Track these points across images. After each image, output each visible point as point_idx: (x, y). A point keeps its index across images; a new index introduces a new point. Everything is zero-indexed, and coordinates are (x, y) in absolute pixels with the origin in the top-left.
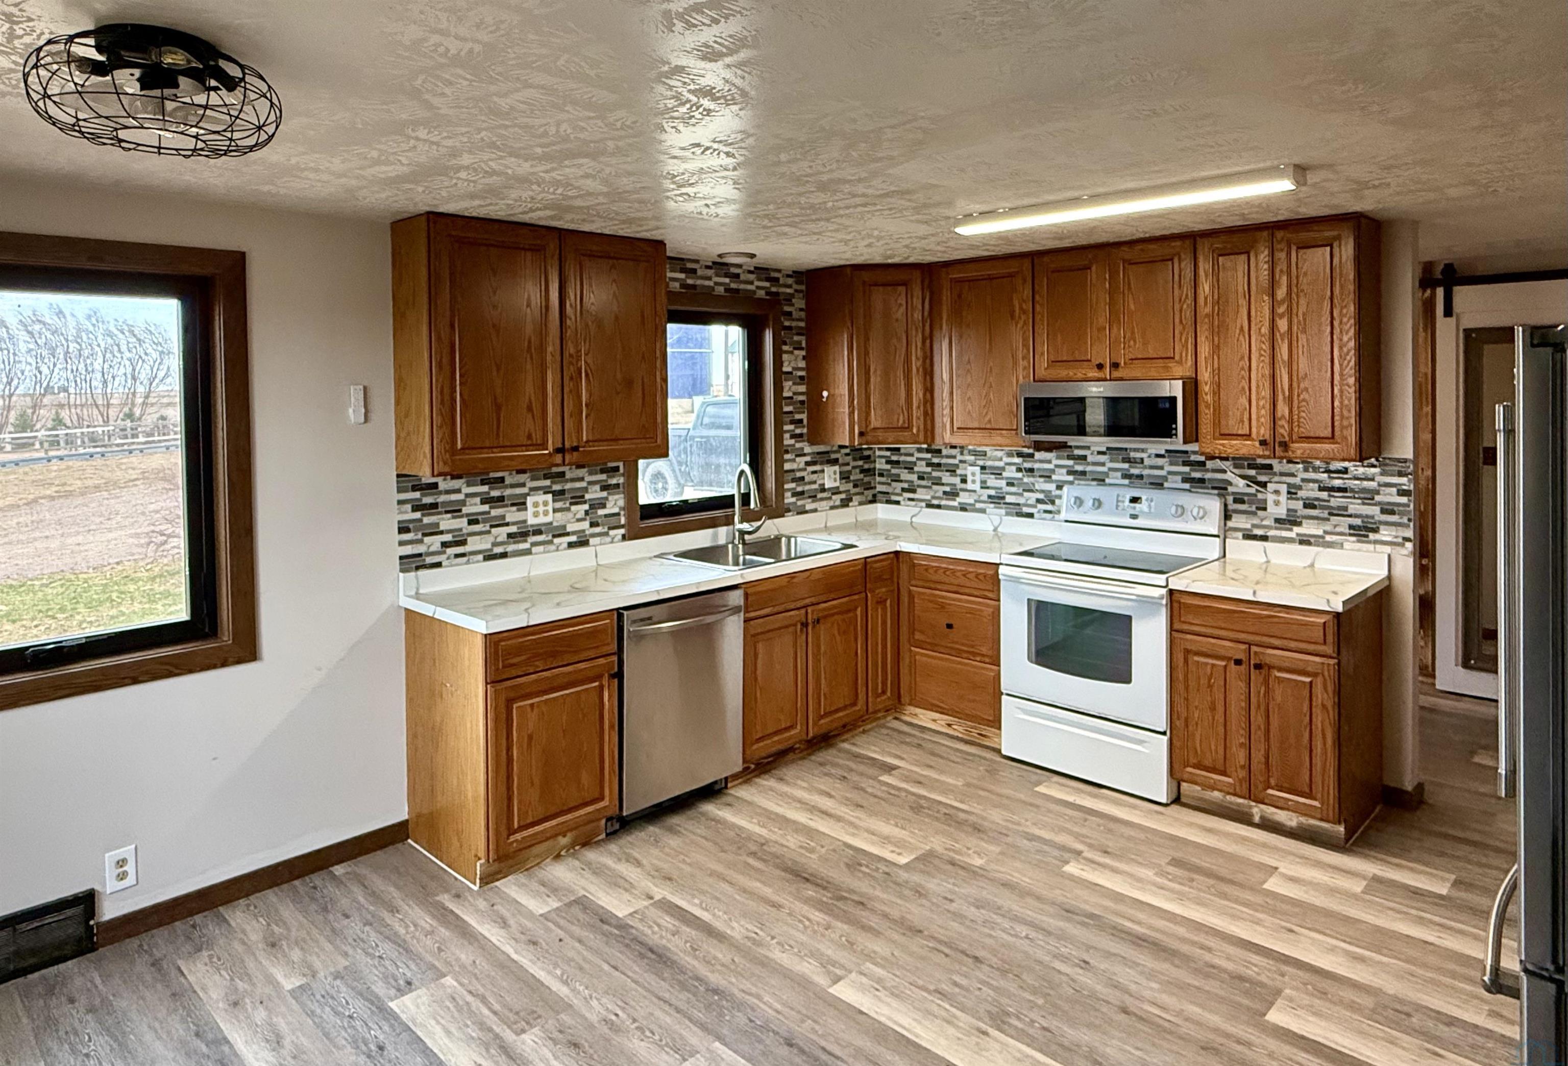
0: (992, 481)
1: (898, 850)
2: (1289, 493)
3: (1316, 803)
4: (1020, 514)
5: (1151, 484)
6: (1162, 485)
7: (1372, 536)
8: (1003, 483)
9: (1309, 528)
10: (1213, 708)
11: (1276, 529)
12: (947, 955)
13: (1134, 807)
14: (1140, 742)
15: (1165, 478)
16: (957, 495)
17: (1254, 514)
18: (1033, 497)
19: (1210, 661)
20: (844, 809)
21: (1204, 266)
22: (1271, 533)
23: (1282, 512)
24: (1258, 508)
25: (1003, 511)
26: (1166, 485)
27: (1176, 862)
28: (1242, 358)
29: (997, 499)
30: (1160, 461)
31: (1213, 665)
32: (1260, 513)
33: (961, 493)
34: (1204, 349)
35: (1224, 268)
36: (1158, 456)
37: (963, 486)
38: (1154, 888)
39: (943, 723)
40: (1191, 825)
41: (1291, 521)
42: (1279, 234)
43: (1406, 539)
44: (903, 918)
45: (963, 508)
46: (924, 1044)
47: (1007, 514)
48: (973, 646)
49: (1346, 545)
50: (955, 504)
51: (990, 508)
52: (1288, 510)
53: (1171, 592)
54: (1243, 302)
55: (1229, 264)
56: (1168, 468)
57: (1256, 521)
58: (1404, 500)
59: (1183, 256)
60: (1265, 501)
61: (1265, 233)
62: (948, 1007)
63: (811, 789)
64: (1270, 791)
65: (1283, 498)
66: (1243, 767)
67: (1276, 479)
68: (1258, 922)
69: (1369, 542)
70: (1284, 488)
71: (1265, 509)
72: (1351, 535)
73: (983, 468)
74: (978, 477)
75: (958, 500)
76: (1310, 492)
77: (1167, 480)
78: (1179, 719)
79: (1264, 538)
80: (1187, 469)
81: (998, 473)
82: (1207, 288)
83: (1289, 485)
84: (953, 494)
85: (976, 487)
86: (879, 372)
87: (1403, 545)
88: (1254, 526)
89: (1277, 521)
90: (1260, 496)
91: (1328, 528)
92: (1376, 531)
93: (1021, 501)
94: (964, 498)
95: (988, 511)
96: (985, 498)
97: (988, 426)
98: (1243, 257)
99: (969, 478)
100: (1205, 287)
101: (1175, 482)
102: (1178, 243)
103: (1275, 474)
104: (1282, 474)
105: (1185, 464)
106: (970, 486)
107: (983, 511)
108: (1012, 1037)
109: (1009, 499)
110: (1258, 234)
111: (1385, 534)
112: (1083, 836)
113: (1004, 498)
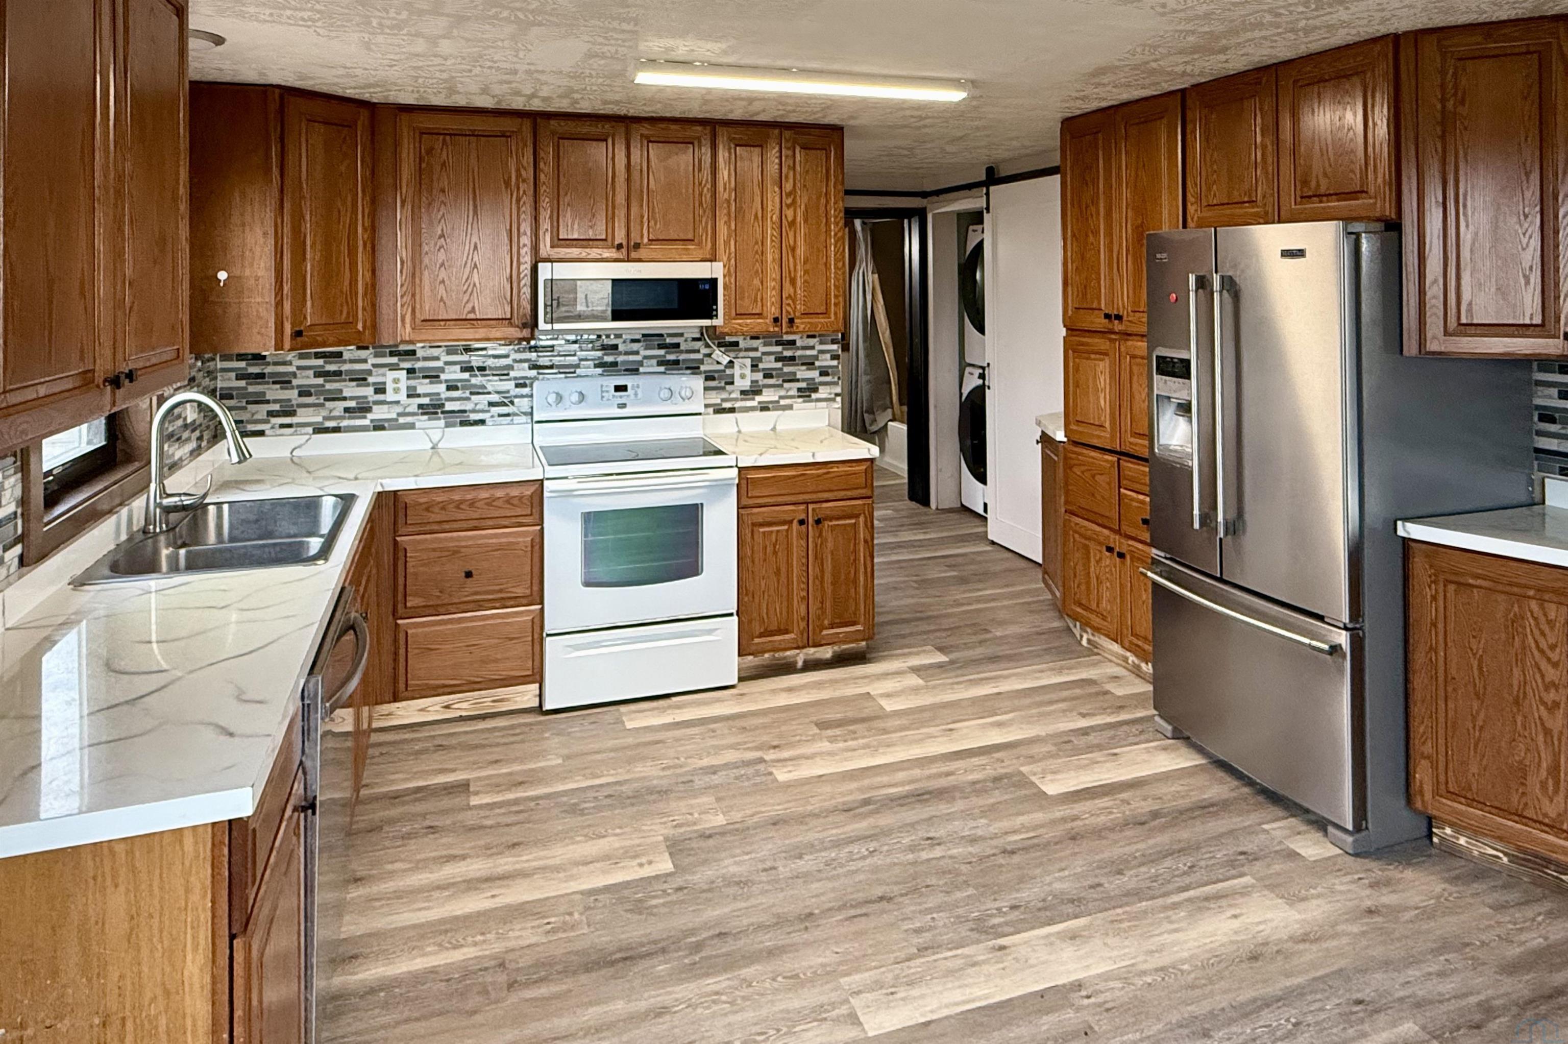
0: (424, 387)
1: (644, 860)
2: (752, 366)
3: (859, 627)
4: (464, 423)
5: (626, 370)
6: (637, 370)
7: (814, 396)
8: (442, 388)
9: (768, 396)
10: (778, 572)
11: (742, 400)
12: (865, 915)
13: (718, 700)
14: (710, 632)
15: (641, 363)
16: (368, 410)
17: (723, 388)
18: (483, 400)
19: (775, 528)
20: (502, 861)
21: (722, 154)
22: (738, 405)
23: (746, 384)
24: (727, 383)
25: (442, 423)
26: (641, 370)
27: (823, 725)
28: (757, 243)
29: (432, 409)
30: (635, 346)
31: (778, 531)
32: (728, 387)
33: (375, 408)
34: (723, 231)
35: (741, 158)
36: (633, 341)
37: (380, 397)
38: (850, 754)
39: (437, 708)
40: (774, 691)
41: (755, 390)
42: (787, 134)
43: (837, 395)
44: (778, 916)
45: (378, 427)
46: (997, 999)
47: (448, 425)
48: (501, 591)
49: (795, 406)
50: (366, 422)
51: (422, 421)
52: (752, 382)
53: (741, 469)
54: (757, 191)
55: (745, 154)
56: (644, 353)
57: (725, 395)
58: (835, 363)
59: (703, 142)
60: (733, 376)
61: (777, 131)
62: (950, 954)
63: (419, 866)
64: (825, 632)
65: (748, 371)
66: (803, 619)
67: (742, 354)
68: (931, 736)
69: (812, 401)
70: (748, 362)
71: (732, 383)
72: (799, 397)
73: (410, 371)
74: (404, 384)
75: (370, 416)
76: (769, 363)
77: (642, 366)
78: (747, 595)
79: (732, 410)
80: (662, 352)
81: (433, 376)
82: (726, 173)
83: (752, 359)
84: (363, 409)
85: (402, 397)
86: (318, 247)
87: (834, 400)
88: (723, 400)
89: (743, 392)
90: (728, 372)
91: (783, 393)
92: (816, 390)
93: (468, 406)
94: (379, 413)
95: (418, 425)
96: (413, 408)
97: (472, 316)
98: (757, 150)
99: (389, 387)
100: (724, 173)
101: (651, 366)
102: (699, 128)
103: (741, 350)
104: (747, 350)
105: (660, 347)
106: (390, 396)
107: (412, 426)
108: (1012, 934)
109: (449, 406)
110: (771, 131)
111: (823, 392)
112: (738, 744)
113: (443, 405)
